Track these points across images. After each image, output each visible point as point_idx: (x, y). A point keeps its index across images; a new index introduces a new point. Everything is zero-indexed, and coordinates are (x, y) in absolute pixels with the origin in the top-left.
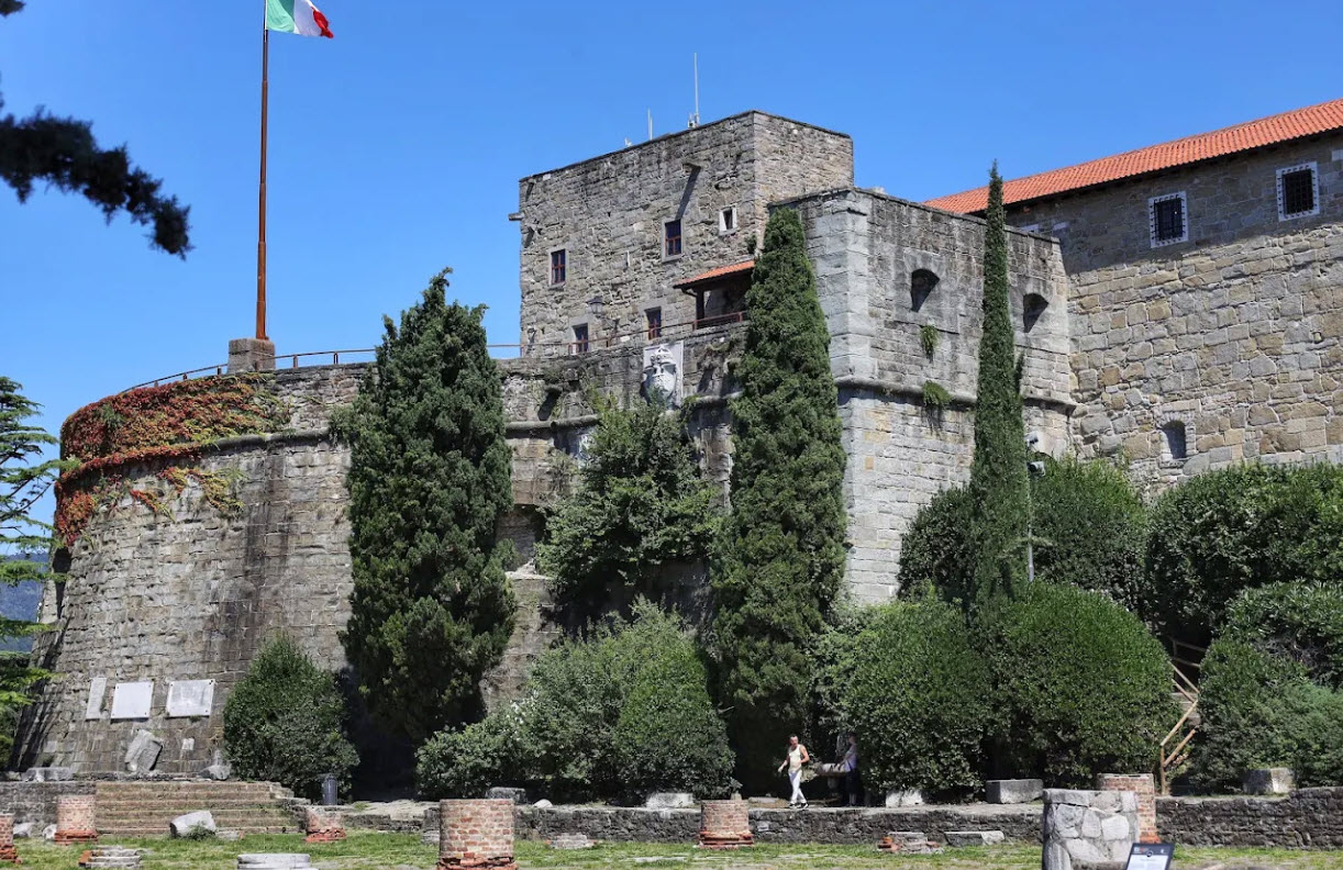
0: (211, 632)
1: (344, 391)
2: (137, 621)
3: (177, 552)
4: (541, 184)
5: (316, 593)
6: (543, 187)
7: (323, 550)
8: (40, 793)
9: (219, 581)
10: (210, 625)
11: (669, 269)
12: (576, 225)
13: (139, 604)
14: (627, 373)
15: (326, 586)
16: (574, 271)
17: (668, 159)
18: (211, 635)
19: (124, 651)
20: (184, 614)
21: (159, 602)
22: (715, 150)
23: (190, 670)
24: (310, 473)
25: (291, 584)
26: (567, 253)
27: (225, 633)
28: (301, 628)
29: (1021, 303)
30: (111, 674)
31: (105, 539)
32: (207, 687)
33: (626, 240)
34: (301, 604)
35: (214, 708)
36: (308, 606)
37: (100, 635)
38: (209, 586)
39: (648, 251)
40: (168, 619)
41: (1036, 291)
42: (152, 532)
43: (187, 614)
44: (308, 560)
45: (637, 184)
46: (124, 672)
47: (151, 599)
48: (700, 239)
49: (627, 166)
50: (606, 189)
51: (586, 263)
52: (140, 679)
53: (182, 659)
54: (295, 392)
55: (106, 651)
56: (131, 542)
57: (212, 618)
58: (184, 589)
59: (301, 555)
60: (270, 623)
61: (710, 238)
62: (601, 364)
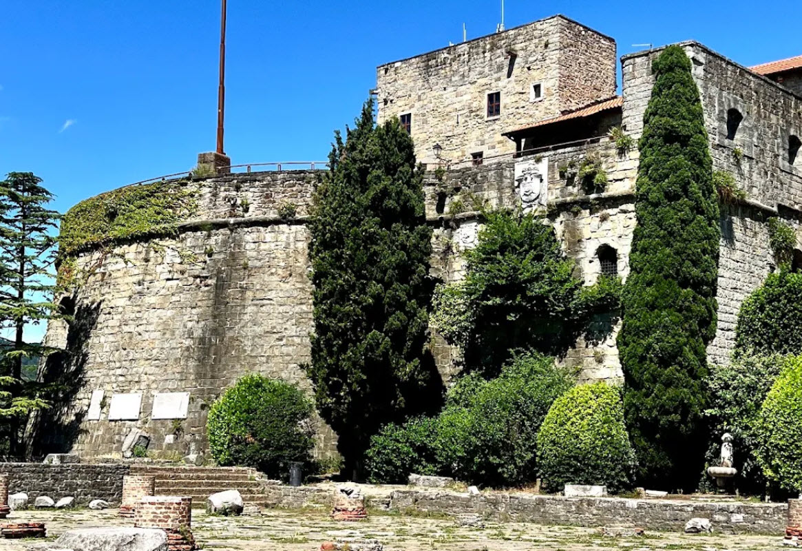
0: (188, 358)
1: (289, 189)
2: (128, 350)
3: (160, 301)
4: (393, 69)
5: (268, 332)
6: (395, 71)
7: (271, 302)
8: (87, 473)
9: (193, 321)
10: (186, 353)
11: (489, 125)
12: (419, 96)
13: (130, 338)
14: (502, 182)
15: (275, 327)
16: (417, 127)
17: (491, 50)
18: (187, 361)
19: (119, 372)
20: (166, 345)
21: (146, 336)
22: (527, 43)
23: (170, 385)
24: (263, 246)
25: (249, 325)
26: (412, 116)
27: (199, 360)
28: (256, 357)
29: (787, 141)
30: (108, 387)
31: (103, 292)
32: (184, 398)
33: (458, 106)
34: (256, 339)
35: (189, 412)
36: (262, 342)
37: (98, 360)
38: (185, 326)
39: (474, 114)
40: (153, 348)
41: (795, 134)
42: (141, 287)
43: (168, 345)
44: (262, 309)
45: (466, 68)
46: (118, 386)
47: (140, 334)
48: (514, 104)
49: (459, 56)
50: (443, 71)
51: (425, 122)
52: (132, 391)
53: (165, 378)
54: (252, 190)
55: (105, 372)
56: (124, 294)
57: (188, 349)
58: (166, 329)
59: (256, 305)
60: (233, 353)
61: (523, 104)
62: (479, 175)
